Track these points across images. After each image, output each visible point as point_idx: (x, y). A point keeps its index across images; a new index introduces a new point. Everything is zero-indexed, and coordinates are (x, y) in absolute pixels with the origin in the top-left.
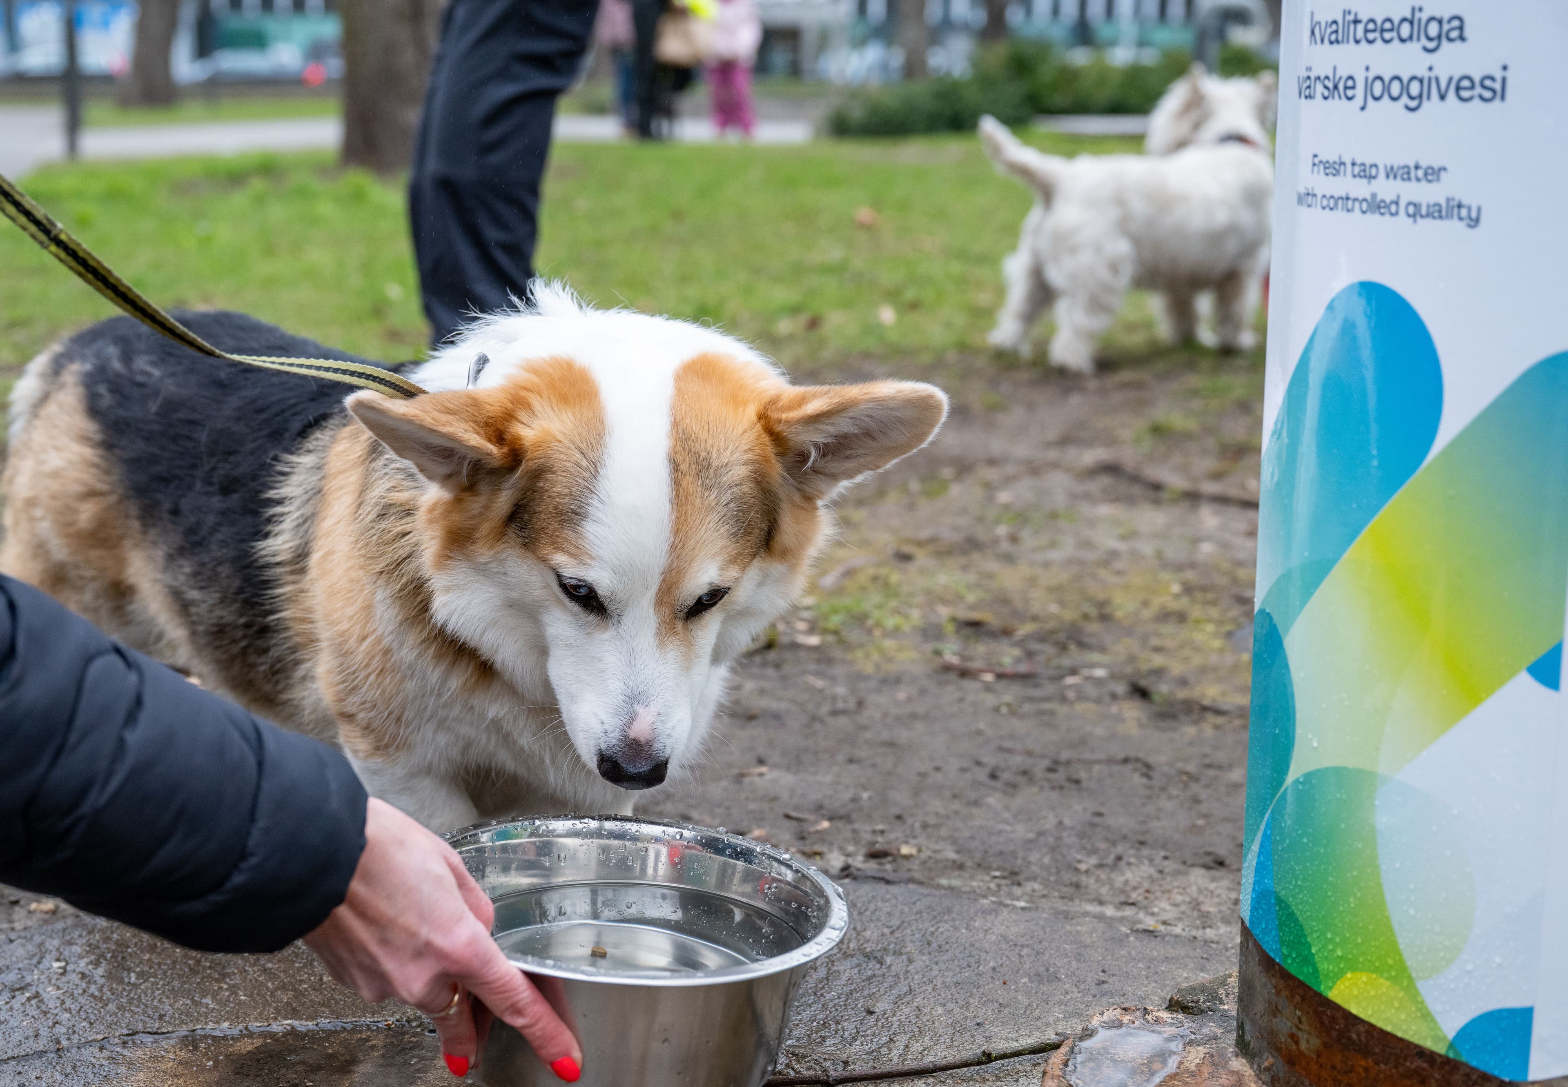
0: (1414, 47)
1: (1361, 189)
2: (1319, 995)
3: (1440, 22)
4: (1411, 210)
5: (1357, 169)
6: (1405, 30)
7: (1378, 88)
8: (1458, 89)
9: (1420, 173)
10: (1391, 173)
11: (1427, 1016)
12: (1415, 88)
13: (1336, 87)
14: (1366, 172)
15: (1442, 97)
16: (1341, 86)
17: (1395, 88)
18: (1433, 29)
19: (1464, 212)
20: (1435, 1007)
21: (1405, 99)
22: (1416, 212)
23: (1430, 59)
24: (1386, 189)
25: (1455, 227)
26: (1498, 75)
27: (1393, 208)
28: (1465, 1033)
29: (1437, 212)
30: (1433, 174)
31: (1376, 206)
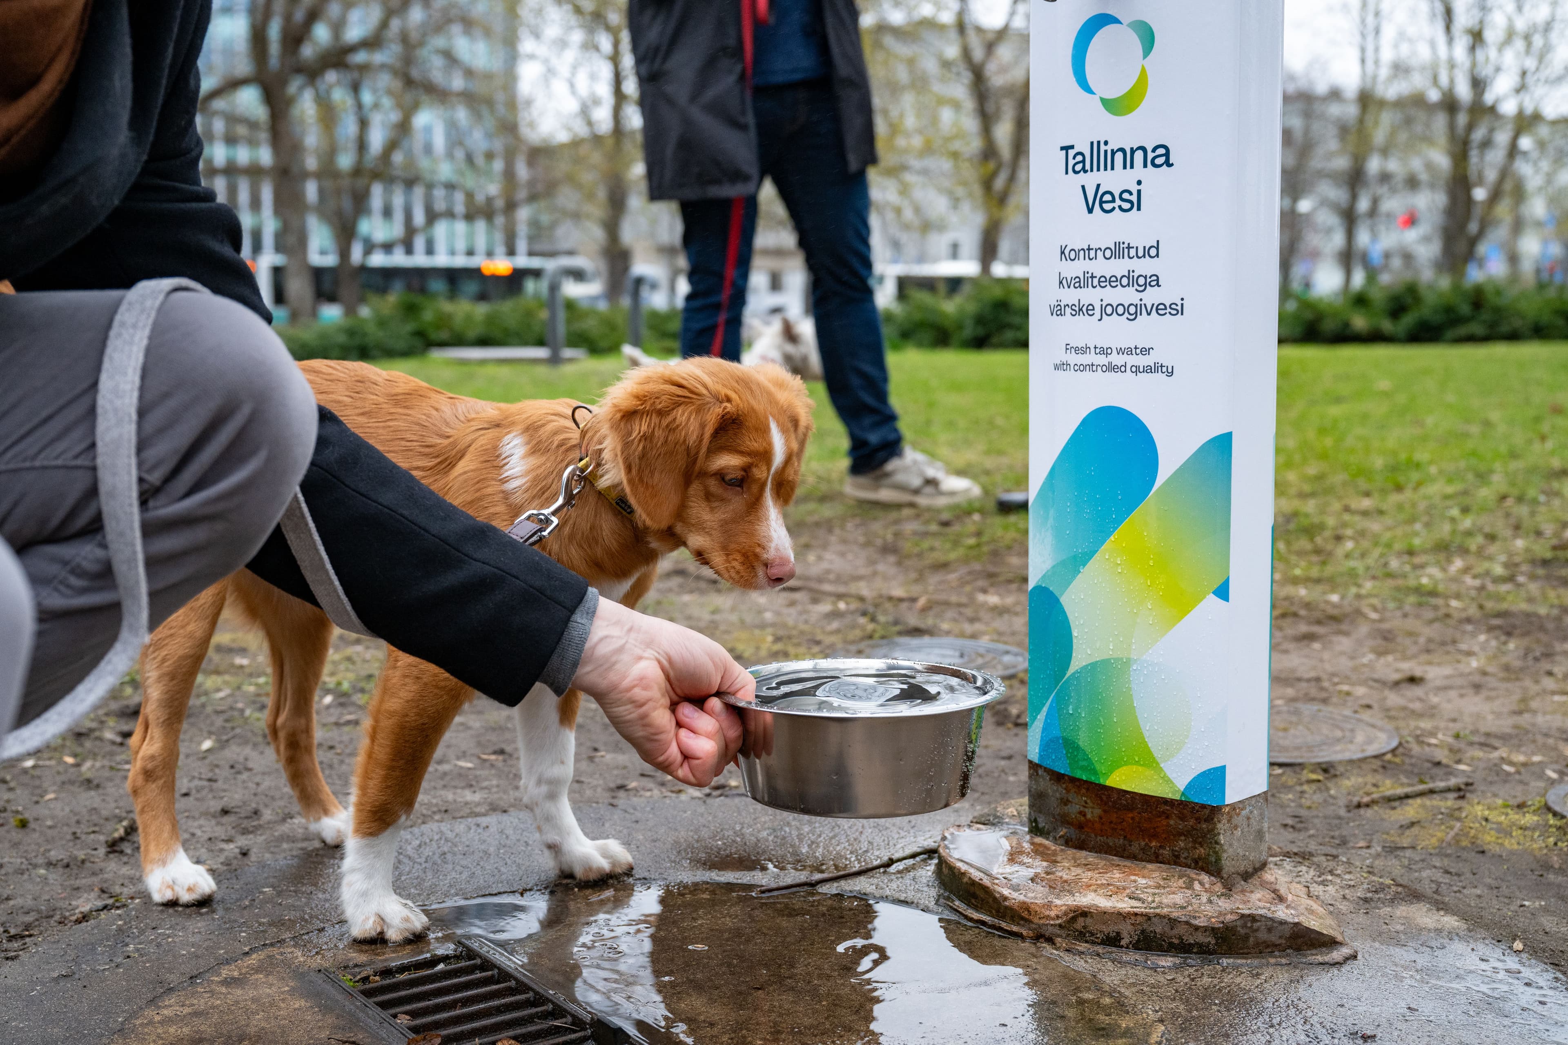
0: (1131, 290)
1: (1102, 360)
2: (1100, 785)
3: (1145, 277)
4: (1134, 369)
5: (1098, 351)
6: (1125, 281)
7: (1109, 310)
8: (1157, 309)
9: (1138, 351)
10: (1120, 351)
11: (1168, 781)
12: (1132, 310)
13: (1081, 310)
14: (1105, 351)
15: (1149, 314)
16: (1084, 309)
17: (1120, 310)
18: (1141, 281)
19: (1164, 369)
20: (1172, 775)
21: (1126, 314)
22: (1137, 370)
23: (1141, 295)
24: (1117, 359)
25: (1160, 377)
26: (1179, 303)
27: (1123, 369)
28: (1189, 786)
29: (1148, 370)
30: (1146, 351)
31: (1111, 368)
